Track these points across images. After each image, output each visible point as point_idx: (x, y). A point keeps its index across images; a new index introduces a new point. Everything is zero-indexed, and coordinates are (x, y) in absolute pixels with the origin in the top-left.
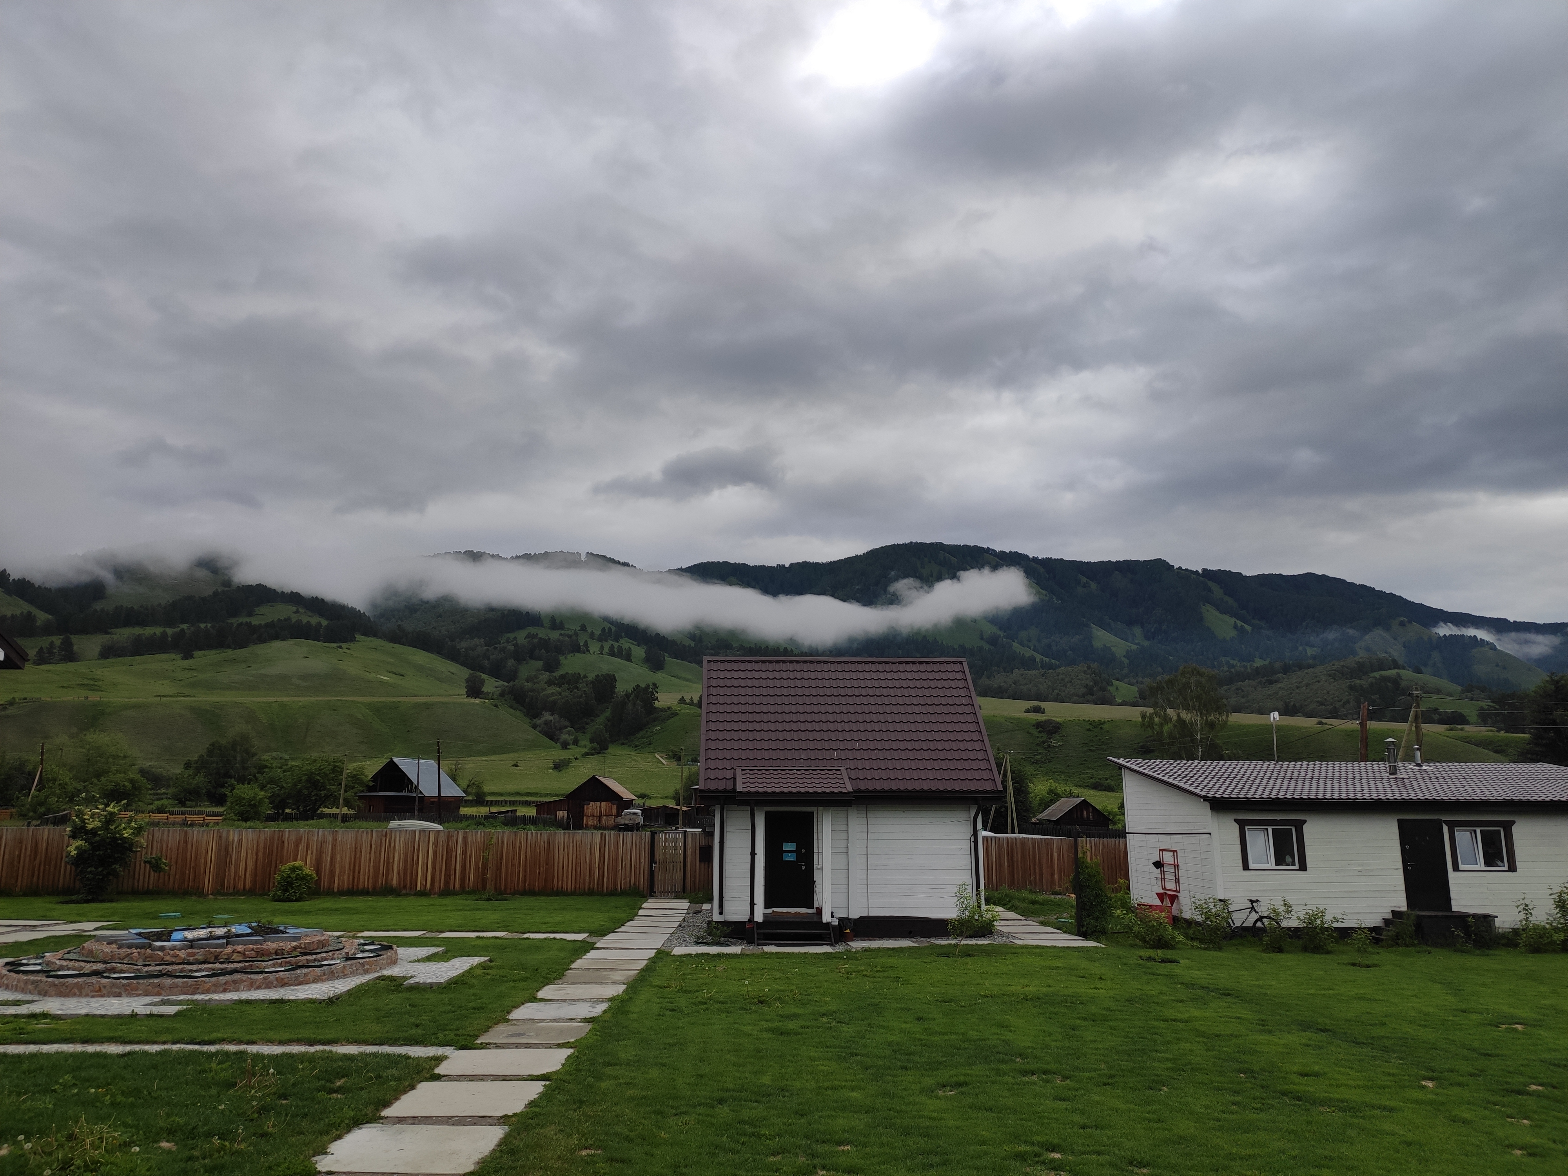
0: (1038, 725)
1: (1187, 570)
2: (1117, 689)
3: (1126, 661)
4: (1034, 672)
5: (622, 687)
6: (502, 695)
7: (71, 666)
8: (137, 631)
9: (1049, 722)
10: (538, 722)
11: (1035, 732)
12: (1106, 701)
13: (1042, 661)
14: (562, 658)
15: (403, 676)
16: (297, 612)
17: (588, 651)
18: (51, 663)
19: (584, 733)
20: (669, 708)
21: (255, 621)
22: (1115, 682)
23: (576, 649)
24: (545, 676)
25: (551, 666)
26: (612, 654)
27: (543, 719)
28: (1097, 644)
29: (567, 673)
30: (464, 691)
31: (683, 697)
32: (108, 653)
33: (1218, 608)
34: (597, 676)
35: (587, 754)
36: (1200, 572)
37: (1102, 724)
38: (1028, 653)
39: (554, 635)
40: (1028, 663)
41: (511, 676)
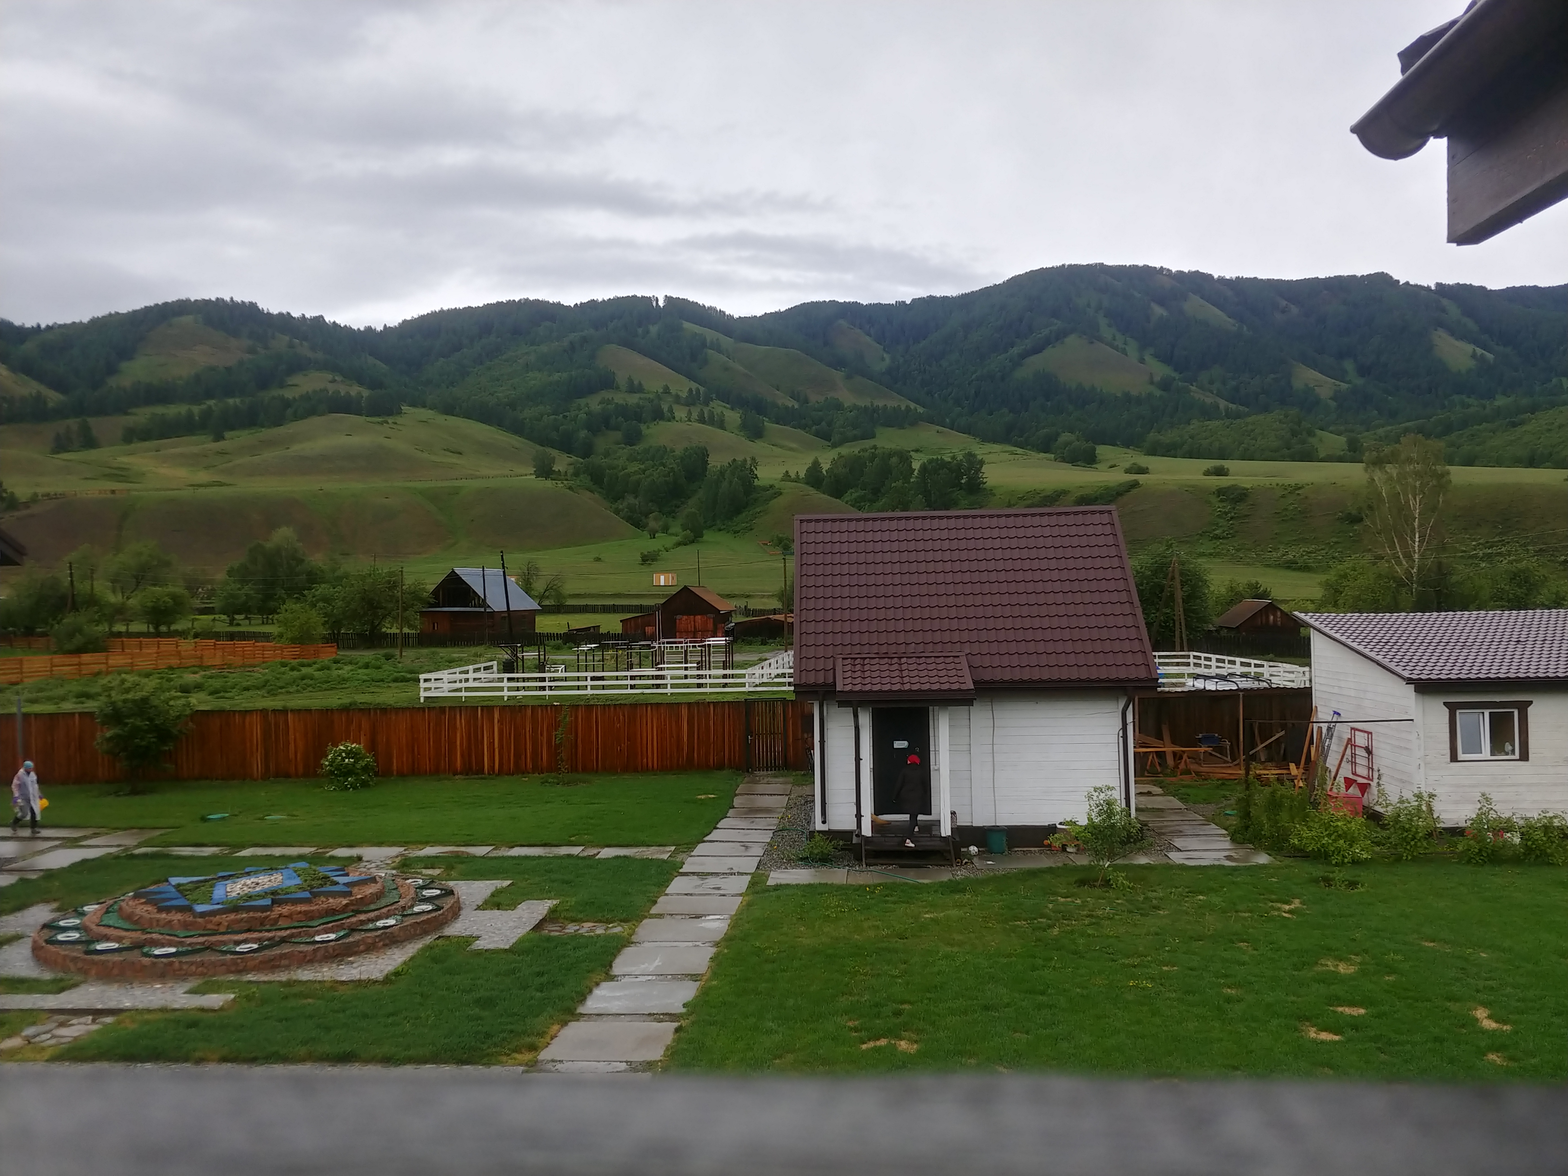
0: (1221, 492)
1: (1416, 286)
2: (1321, 440)
3: (1333, 404)
4: (1217, 423)
5: (716, 462)
6: (576, 474)
7: (92, 454)
8: (160, 410)
9: (1233, 488)
10: (622, 505)
11: (1214, 500)
12: (1307, 456)
13: (1227, 409)
14: (643, 427)
15: (460, 454)
16: (333, 381)
17: (674, 418)
18: (69, 451)
19: (673, 517)
20: (772, 486)
21: (288, 394)
22: (1319, 432)
23: (658, 415)
24: (625, 451)
25: (633, 438)
26: (701, 420)
27: (625, 504)
28: (1298, 384)
29: (651, 447)
30: (532, 470)
31: (787, 472)
32: (132, 436)
33: (1452, 333)
34: (686, 449)
35: (679, 544)
36: (1433, 288)
37: (1299, 488)
38: (1209, 400)
39: (633, 399)
40: (1208, 413)
41: (587, 451)
